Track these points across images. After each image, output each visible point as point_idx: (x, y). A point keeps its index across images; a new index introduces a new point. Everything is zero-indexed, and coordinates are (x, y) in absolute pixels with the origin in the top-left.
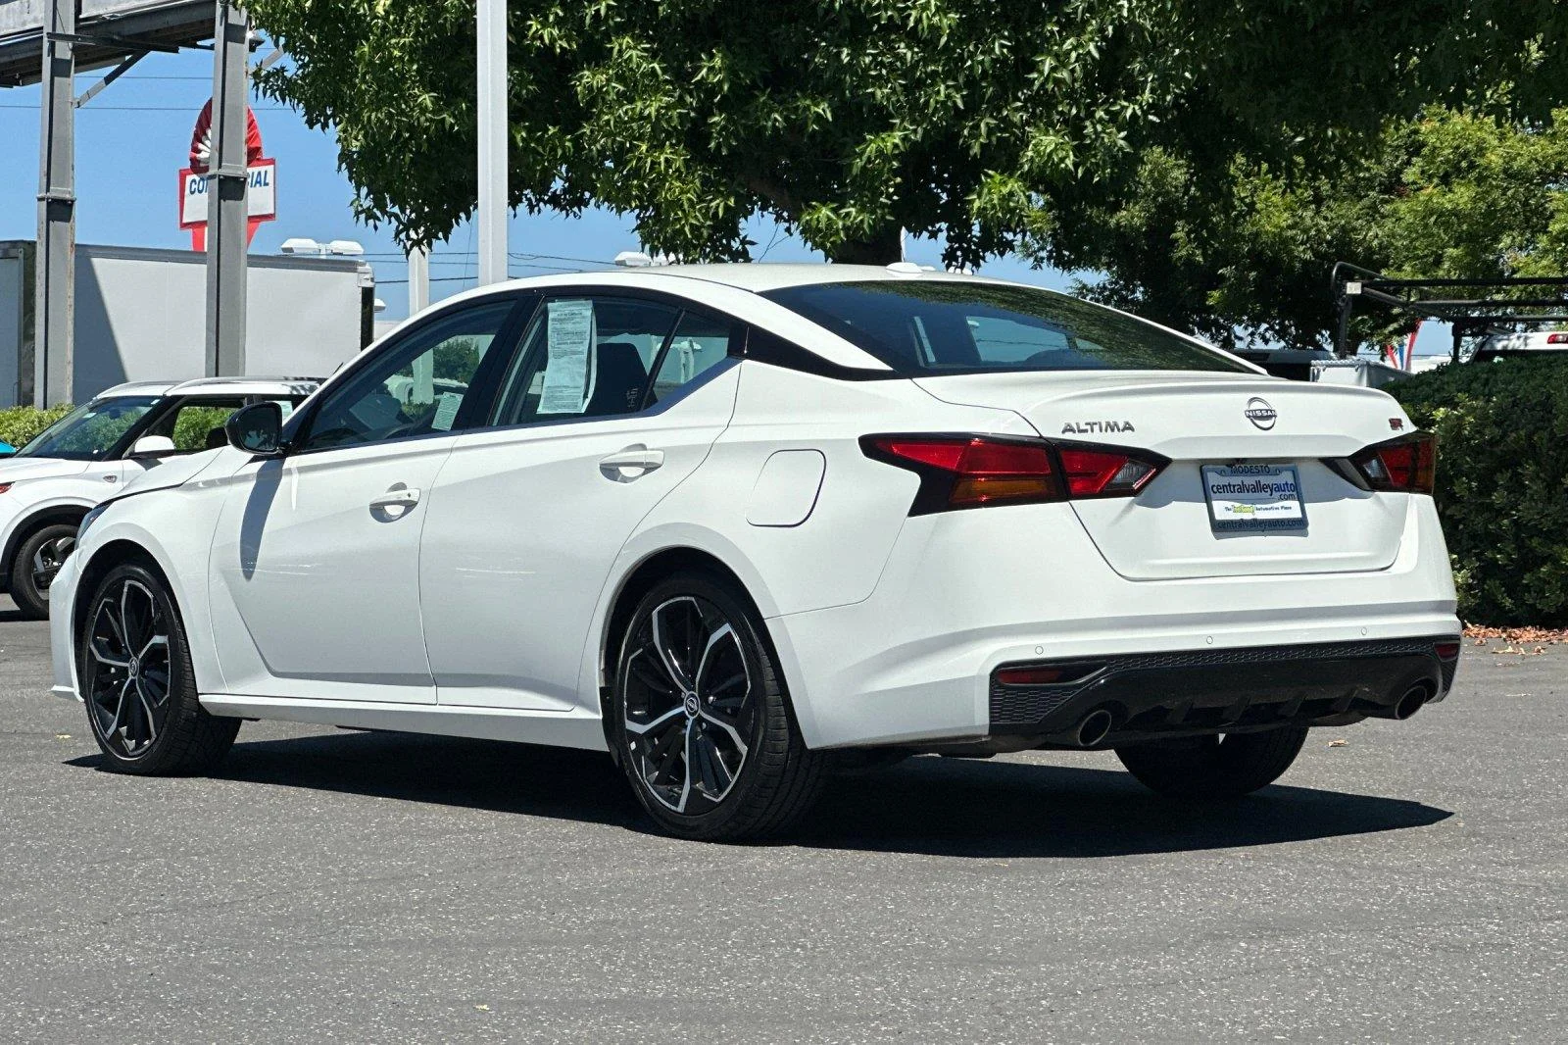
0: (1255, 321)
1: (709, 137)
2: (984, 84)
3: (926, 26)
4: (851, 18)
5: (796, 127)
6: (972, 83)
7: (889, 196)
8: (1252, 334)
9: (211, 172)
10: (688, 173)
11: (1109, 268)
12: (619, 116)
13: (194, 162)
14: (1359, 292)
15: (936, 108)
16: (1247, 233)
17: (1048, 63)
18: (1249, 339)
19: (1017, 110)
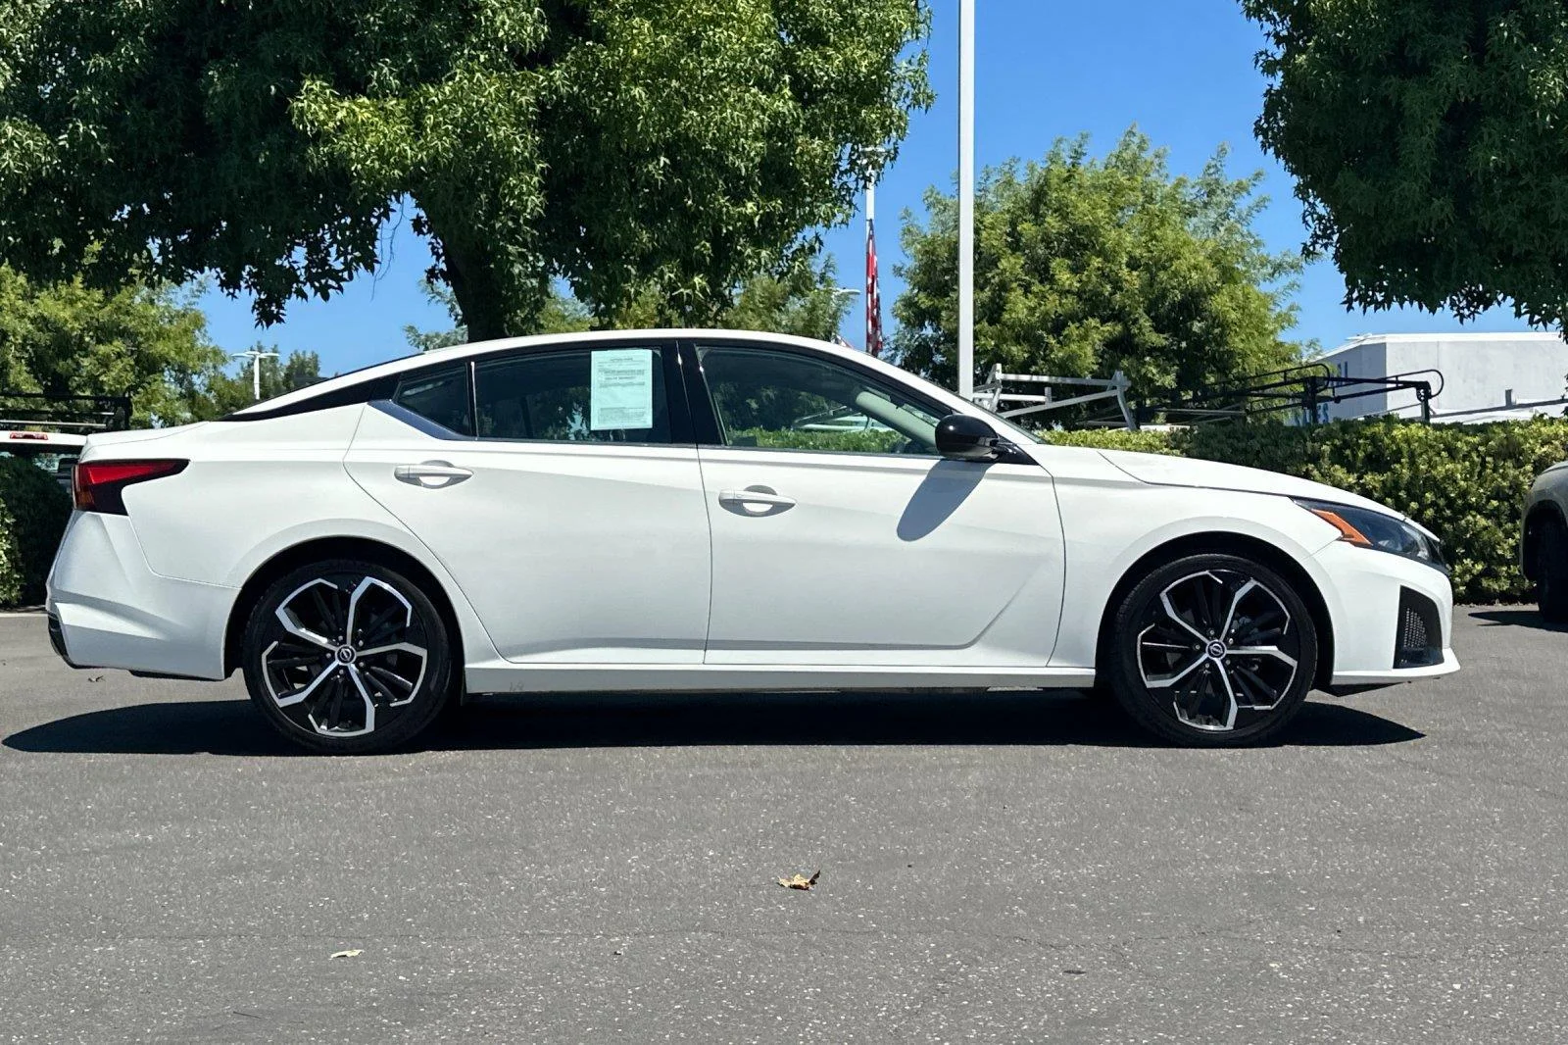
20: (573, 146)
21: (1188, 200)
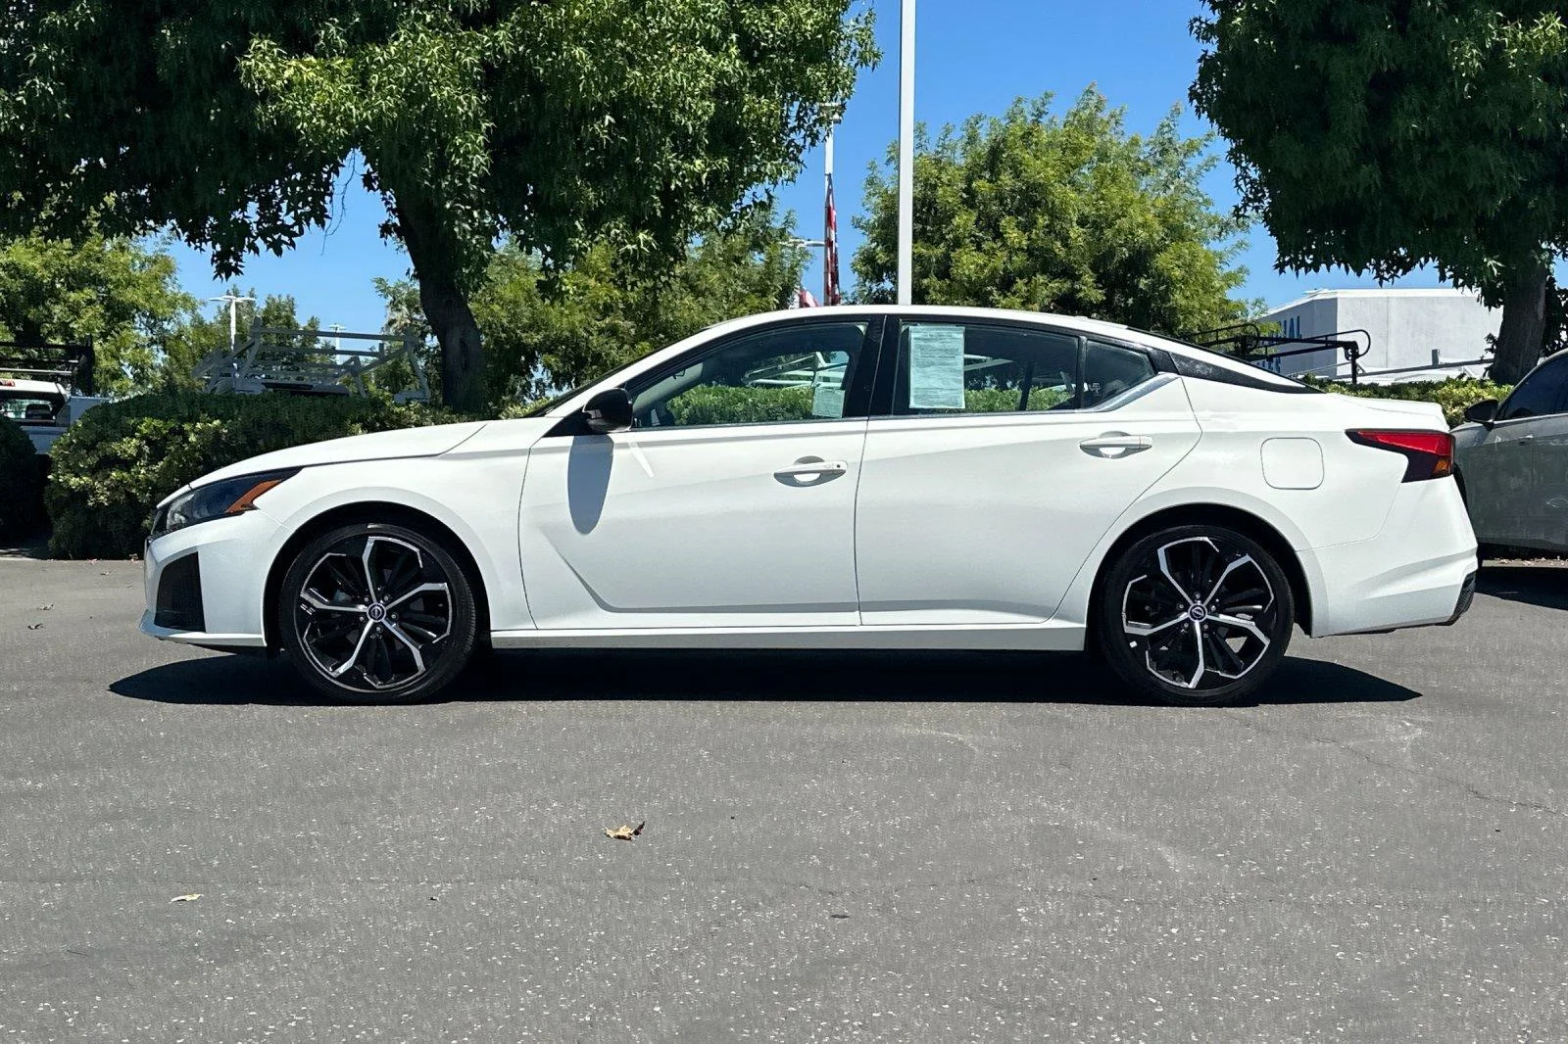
20: (519, 106)
21: (1142, 158)
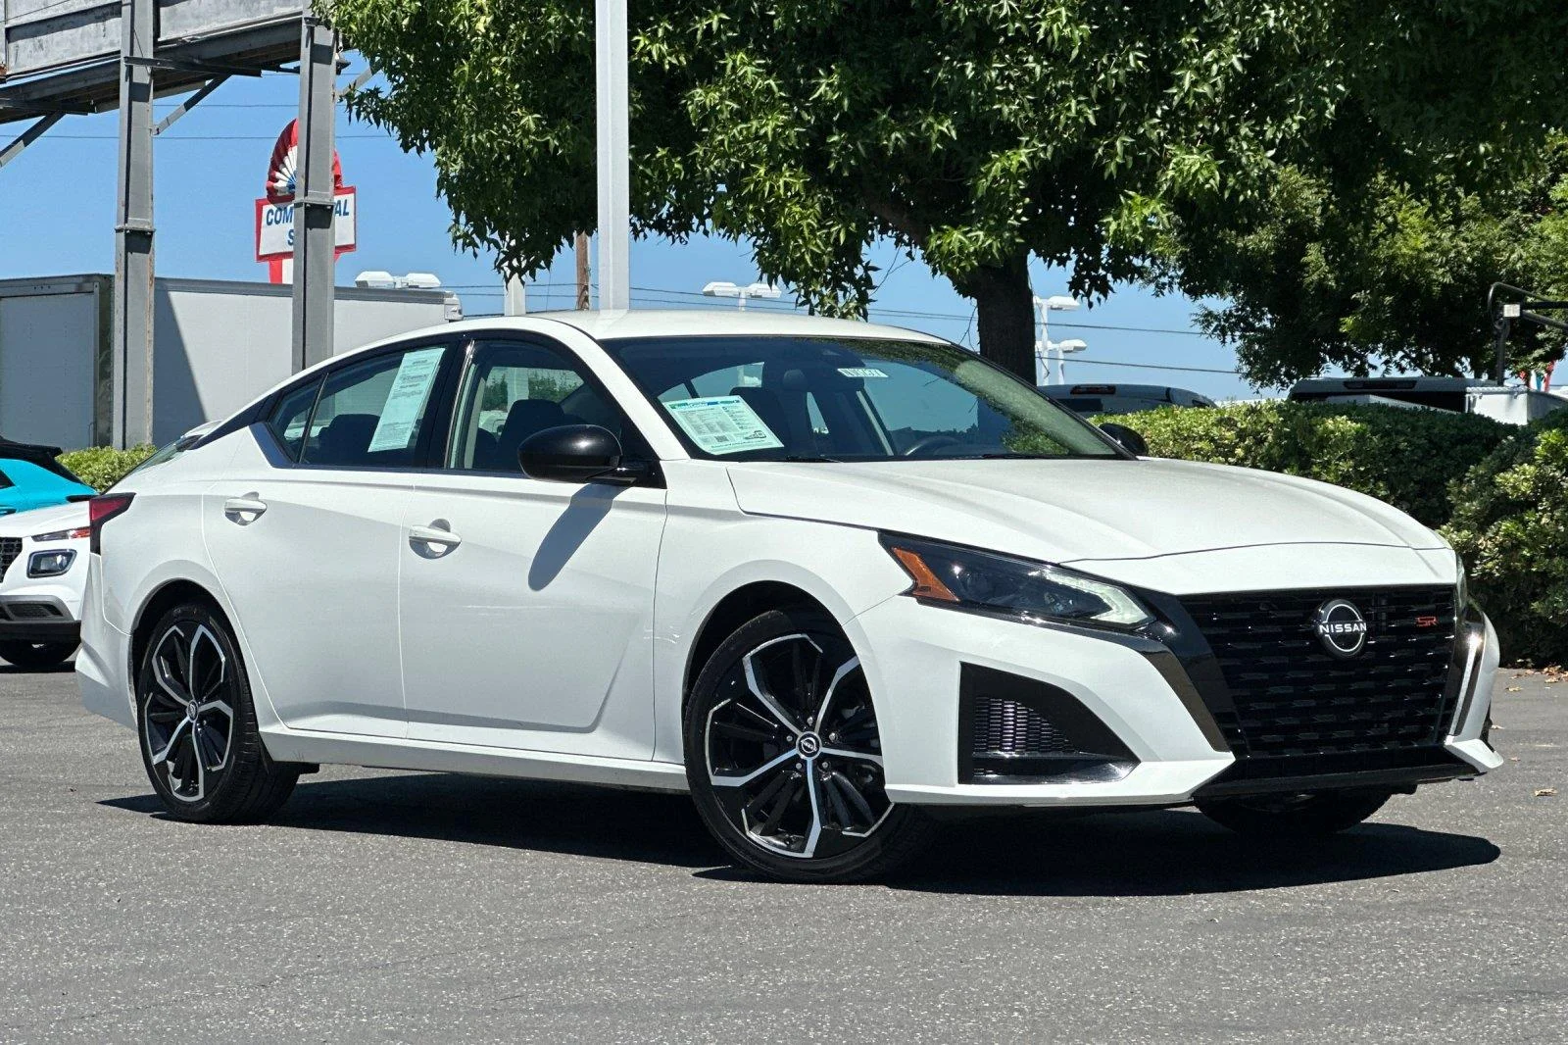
0: (1391, 348)
1: (828, 158)
2: (1117, 99)
3: (1056, 38)
4: (978, 31)
5: (919, 145)
6: (1104, 98)
7: (1018, 218)
8: (1387, 363)
9: (297, 200)
10: (807, 197)
11: (1234, 294)
12: (734, 136)
13: (272, 191)
14: (1517, 314)
15: (1066, 125)
16: (1382, 256)
17: (1189, 77)
18: (1384, 367)
19: (1154, 127)
